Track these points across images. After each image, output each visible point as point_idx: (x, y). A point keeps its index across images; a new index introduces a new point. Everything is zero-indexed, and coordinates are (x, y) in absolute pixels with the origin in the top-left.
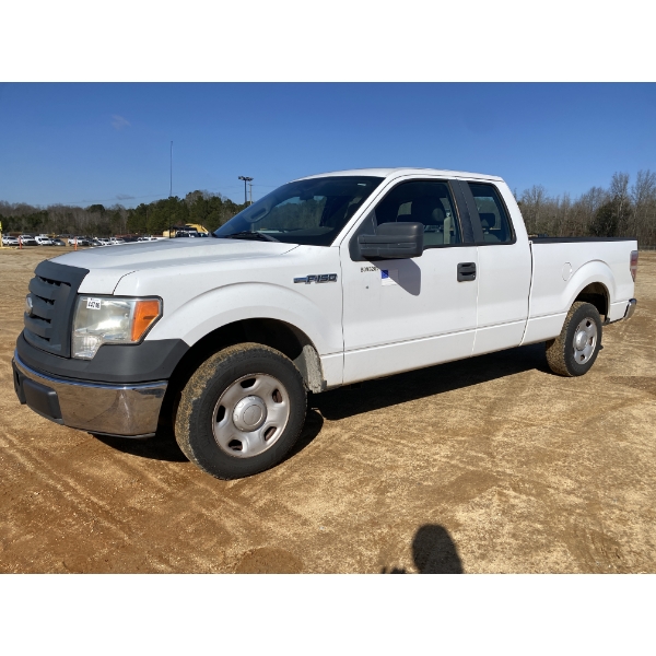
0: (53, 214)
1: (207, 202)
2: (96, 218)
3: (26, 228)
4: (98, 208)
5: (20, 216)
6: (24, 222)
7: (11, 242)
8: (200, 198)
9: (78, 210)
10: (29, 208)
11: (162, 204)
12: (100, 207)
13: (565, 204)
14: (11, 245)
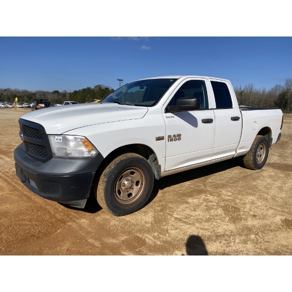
0: (37, 95)
1: (103, 90)
2: (56, 96)
3: (26, 101)
4: (56, 92)
5: (24, 95)
6: (25, 97)
7: (20, 106)
8: (100, 88)
9: (48, 93)
10: (28, 92)
11: (84, 90)
12: (57, 92)
13: (264, 92)
14: (20, 107)
